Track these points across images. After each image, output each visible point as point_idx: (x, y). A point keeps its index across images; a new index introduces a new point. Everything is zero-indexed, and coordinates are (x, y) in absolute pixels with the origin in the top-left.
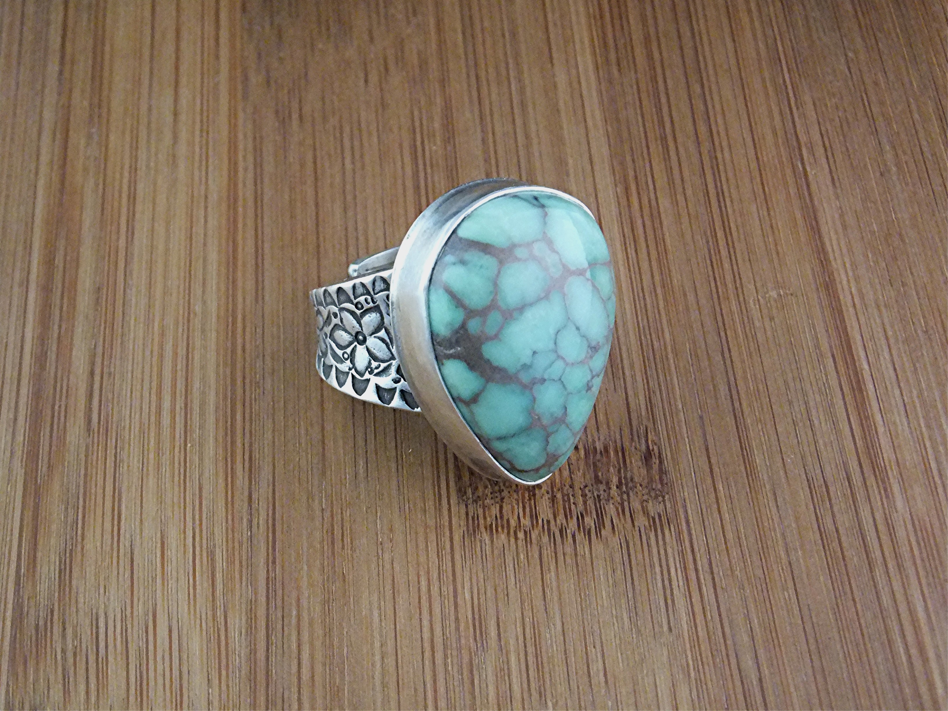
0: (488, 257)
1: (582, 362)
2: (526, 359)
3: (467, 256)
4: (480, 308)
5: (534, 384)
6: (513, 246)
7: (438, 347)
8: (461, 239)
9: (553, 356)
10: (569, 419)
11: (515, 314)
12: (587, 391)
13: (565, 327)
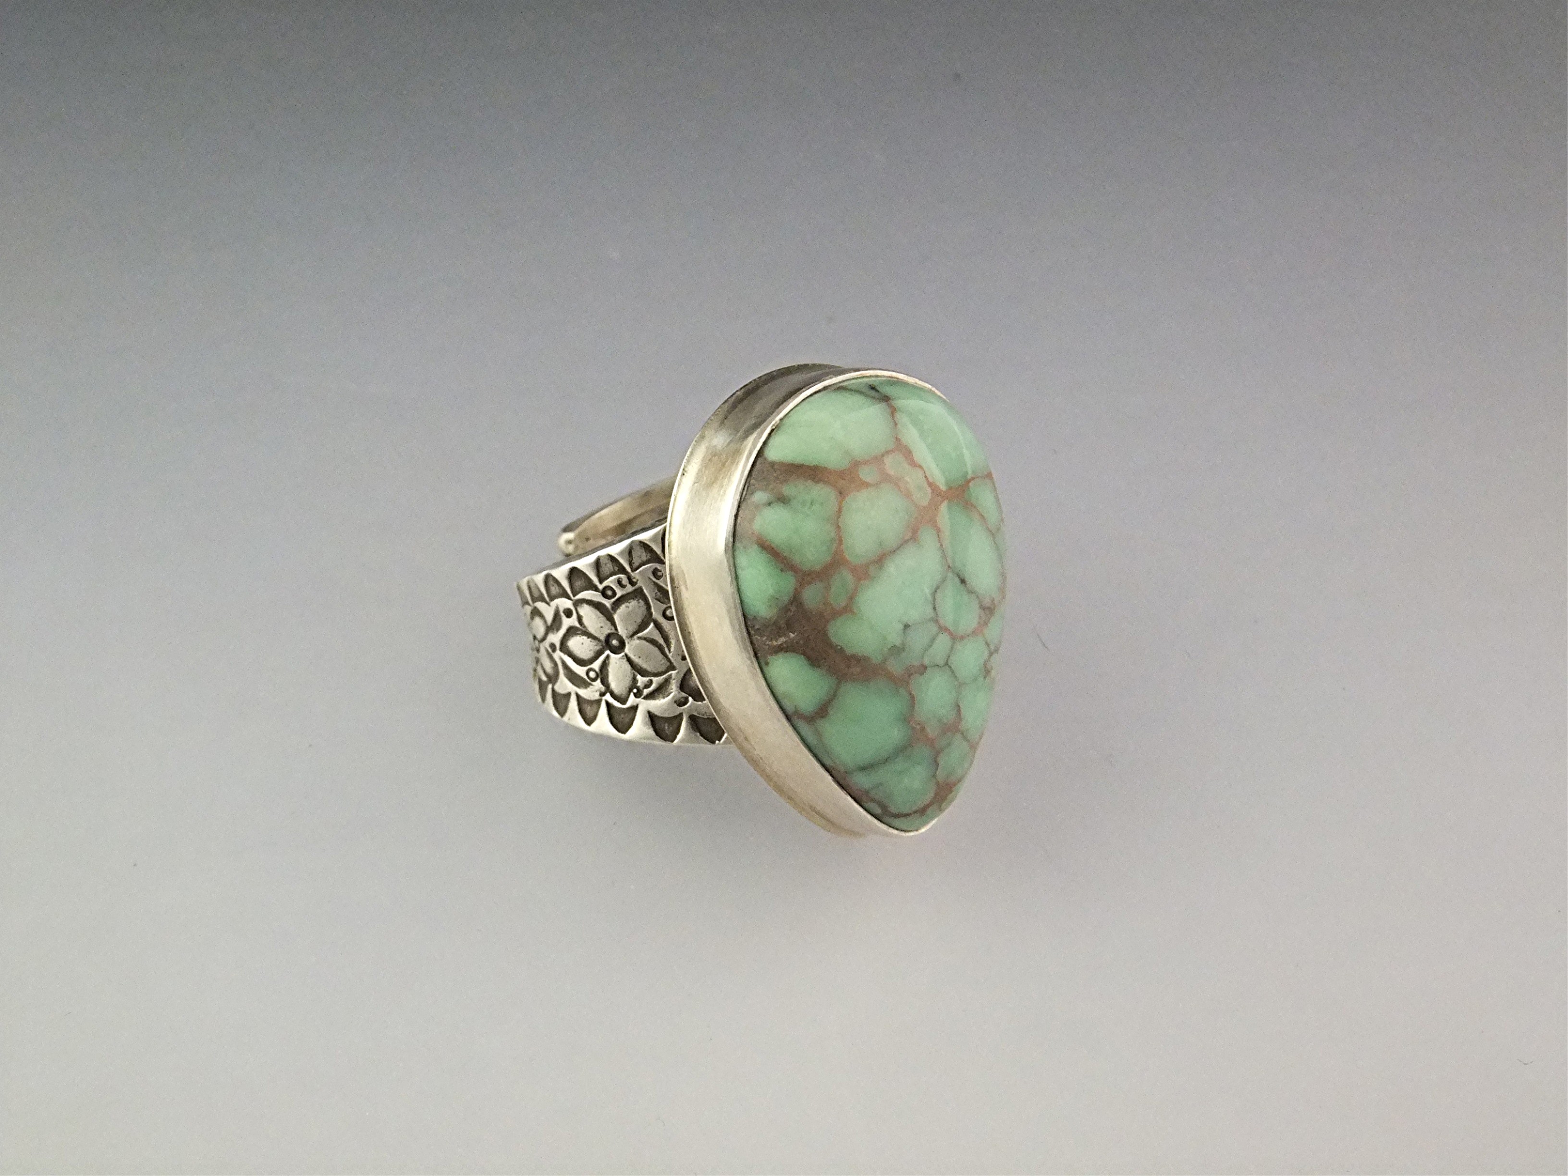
0: (821, 485)
1: (974, 633)
2: (894, 638)
3: (788, 490)
4: (818, 568)
5: (910, 676)
6: (856, 464)
7: (756, 638)
8: (773, 464)
9: (934, 629)
10: (963, 726)
11: (872, 569)
12: (985, 678)
13: (944, 580)
